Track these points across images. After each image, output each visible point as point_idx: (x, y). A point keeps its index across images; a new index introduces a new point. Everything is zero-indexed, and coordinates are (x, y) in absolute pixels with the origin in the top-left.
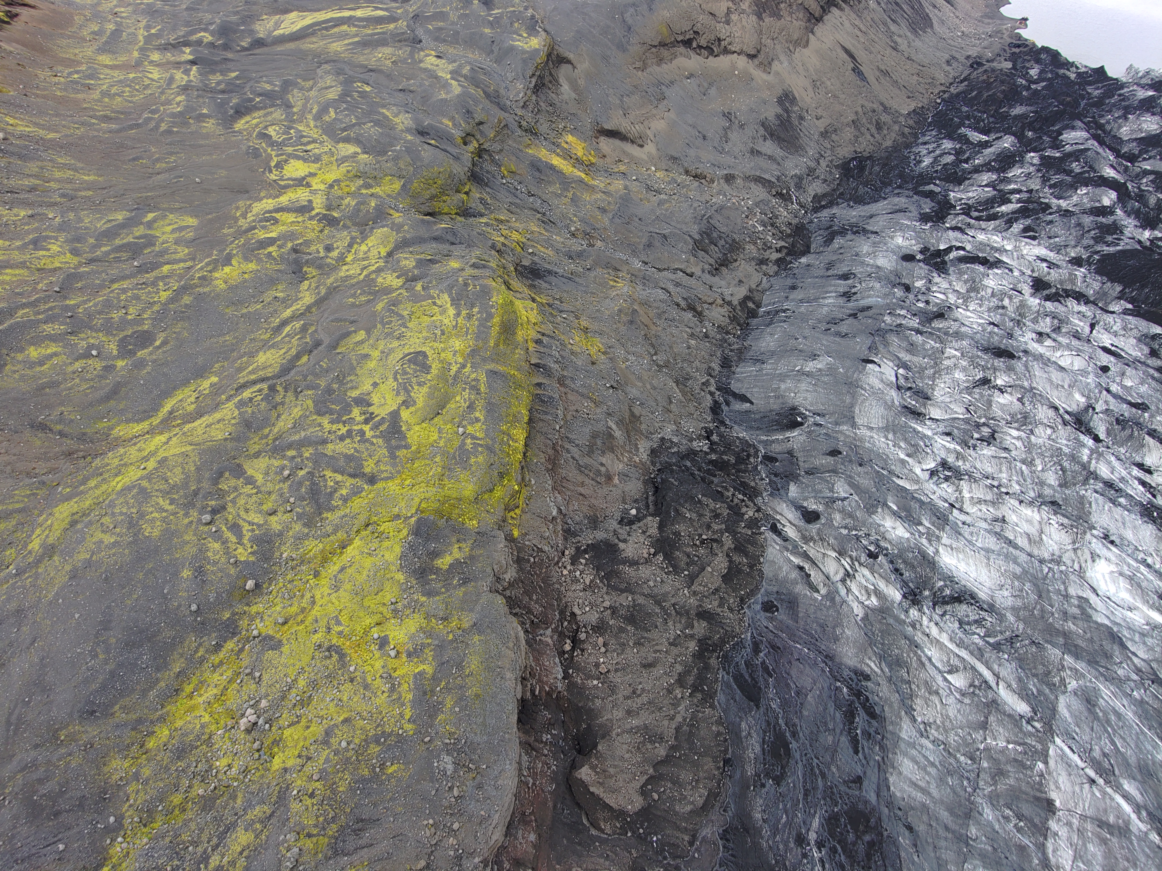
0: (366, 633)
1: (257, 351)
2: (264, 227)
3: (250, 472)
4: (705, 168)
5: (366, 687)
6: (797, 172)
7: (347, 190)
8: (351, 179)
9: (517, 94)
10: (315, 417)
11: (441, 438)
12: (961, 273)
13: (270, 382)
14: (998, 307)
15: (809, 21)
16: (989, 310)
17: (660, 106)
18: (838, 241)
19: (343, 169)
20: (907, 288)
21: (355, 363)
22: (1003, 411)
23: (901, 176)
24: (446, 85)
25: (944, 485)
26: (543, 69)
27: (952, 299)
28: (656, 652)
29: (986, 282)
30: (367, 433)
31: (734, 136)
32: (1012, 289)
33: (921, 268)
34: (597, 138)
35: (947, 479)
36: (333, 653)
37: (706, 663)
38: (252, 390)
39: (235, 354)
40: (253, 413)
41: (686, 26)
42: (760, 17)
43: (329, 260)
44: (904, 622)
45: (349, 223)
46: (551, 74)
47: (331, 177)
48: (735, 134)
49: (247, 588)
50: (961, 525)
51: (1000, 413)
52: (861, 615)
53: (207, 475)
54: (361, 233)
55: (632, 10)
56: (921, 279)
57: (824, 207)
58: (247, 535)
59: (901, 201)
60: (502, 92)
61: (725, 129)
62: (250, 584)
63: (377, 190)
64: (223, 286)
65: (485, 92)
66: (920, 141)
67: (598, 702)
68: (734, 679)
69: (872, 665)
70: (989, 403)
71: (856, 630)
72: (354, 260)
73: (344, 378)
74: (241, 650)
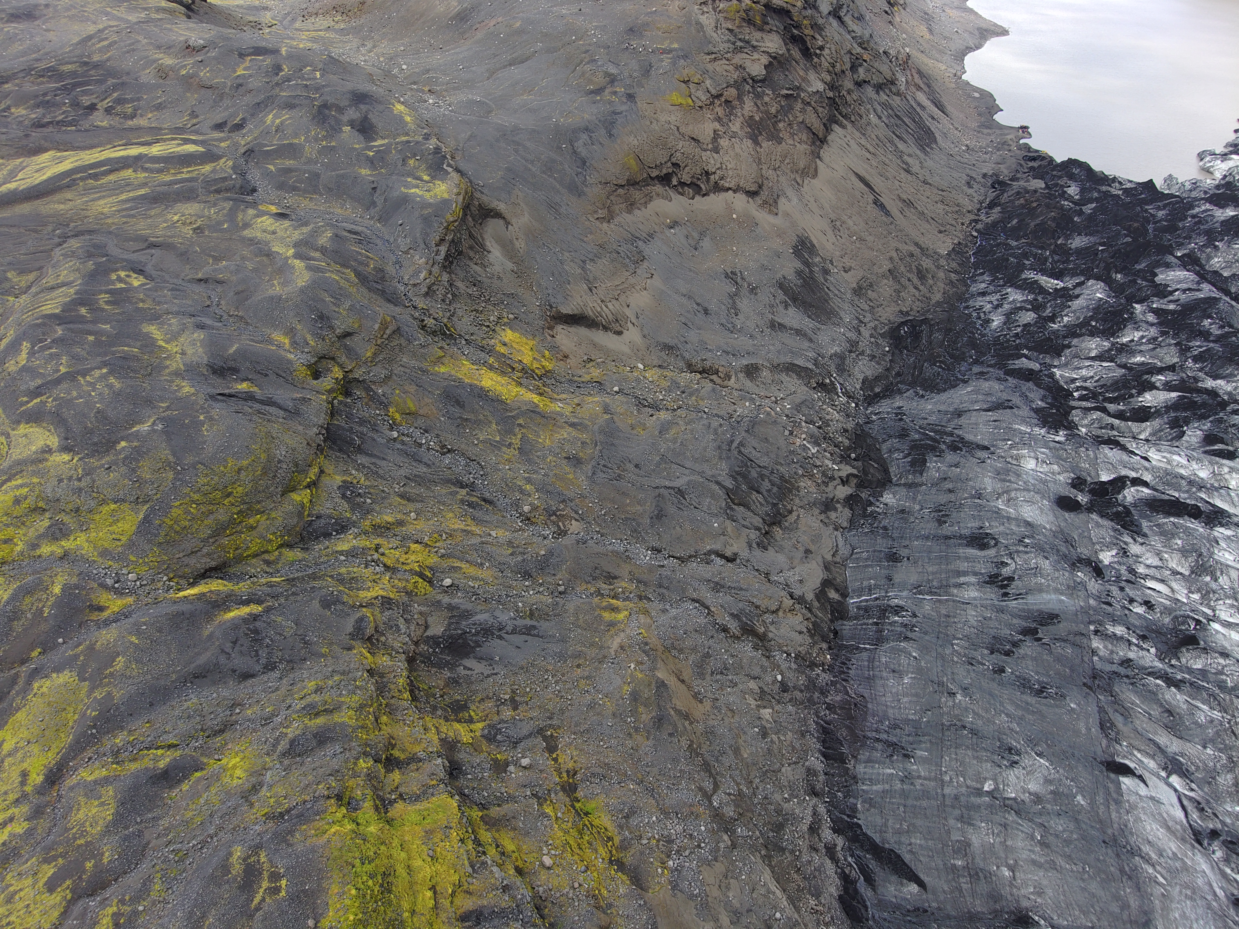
4: (715, 358)
6: (836, 349)
9: (417, 273)
15: (813, 143)
17: (639, 271)
23: (973, 344)
24: (282, 270)
26: (458, 230)
31: (744, 304)
33: (1098, 525)
41: (661, 156)
42: (756, 143)
46: (471, 236)
48: (745, 301)
55: (584, 137)
56: (1109, 547)
57: (881, 397)
60: (391, 269)
61: (732, 296)
63: (77, 542)
65: (358, 274)
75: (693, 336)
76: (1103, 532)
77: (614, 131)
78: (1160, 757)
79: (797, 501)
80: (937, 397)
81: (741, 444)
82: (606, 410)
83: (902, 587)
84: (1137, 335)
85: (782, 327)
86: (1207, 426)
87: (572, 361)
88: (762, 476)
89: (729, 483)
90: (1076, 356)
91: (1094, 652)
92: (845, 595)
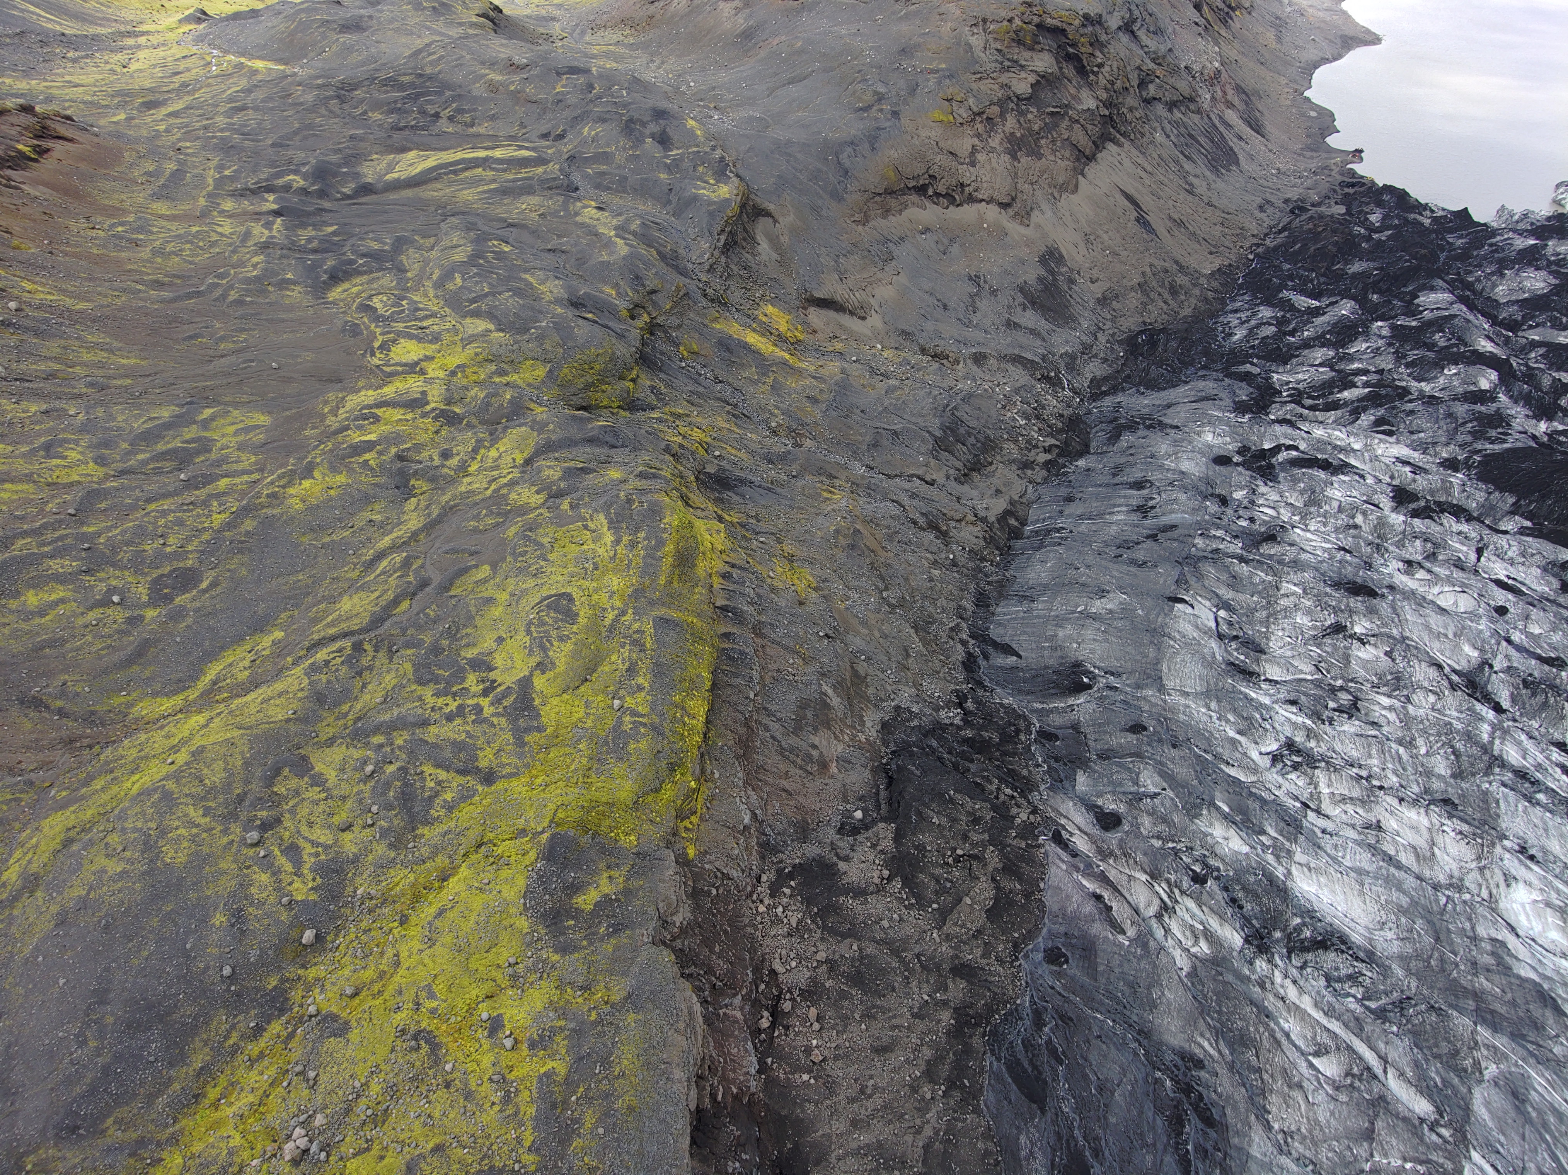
0: (471, 1011)
1: (340, 595)
2: (360, 428)
3: (319, 767)
4: (947, 346)
5: (468, 1096)
6: (1069, 349)
7: (474, 377)
8: (480, 364)
9: (702, 255)
10: (414, 687)
11: (588, 714)
12: (1295, 481)
13: (355, 638)
14: (1349, 527)
15: (1078, 160)
16: (1337, 530)
17: (886, 269)
18: (1126, 439)
19: (470, 351)
20: (1224, 501)
21: (473, 610)
22: (1366, 670)
23: (1206, 353)
24: (608, 245)
25: (1293, 776)
26: (735, 223)
27: (1285, 515)
28: (893, 1028)
29: (1329, 492)
30: (486, 710)
31: (984, 304)
32: (1366, 502)
33: (1240, 474)
34: (805, 308)
35: (1296, 767)
36: (422, 1043)
37: (965, 1044)
38: (329, 649)
39: (310, 599)
40: (329, 682)
41: (919, 168)
42: (1015, 158)
43: (446, 470)
44: (1249, 979)
45: (474, 421)
46: (745, 230)
47: (453, 361)
48: (985, 302)
49: (304, 941)
50: (1320, 835)
51: (1362, 672)
52: (1186, 969)
53: (258, 773)
54: (491, 434)
55: (849, 150)
56: (1242, 489)
57: (1105, 394)
58: (309, 862)
59: (1209, 386)
60: (682, 252)
61: (972, 297)
62: (308, 936)
63: (514, 378)
64: (300, 506)
65: (659, 253)
66: (1229, 308)
67: (810, 1108)
68: (1007, 1068)
69: (1206, 1044)
70: (1347, 659)
71: (1181, 991)
72: (479, 470)
73: (458, 631)
74: (291, 1036)
75: (929, 326)
76: (1242, 478)
77: (876, 145)
78: (1215, 601)
79: (998, 457)
80: (1155, 394)
81: (955, 408)
82: (843, 371)
83: (1069, 516)
84: (1365, 345)
85: (1017, 326)
86: (1381, 412)
87: (819, 336)
88: (969, 434)
89: (938, 433)
90: (1302, 364)
91: (1194, 546)
92: (1024, 523)
